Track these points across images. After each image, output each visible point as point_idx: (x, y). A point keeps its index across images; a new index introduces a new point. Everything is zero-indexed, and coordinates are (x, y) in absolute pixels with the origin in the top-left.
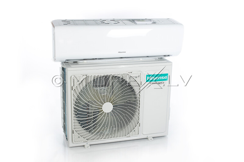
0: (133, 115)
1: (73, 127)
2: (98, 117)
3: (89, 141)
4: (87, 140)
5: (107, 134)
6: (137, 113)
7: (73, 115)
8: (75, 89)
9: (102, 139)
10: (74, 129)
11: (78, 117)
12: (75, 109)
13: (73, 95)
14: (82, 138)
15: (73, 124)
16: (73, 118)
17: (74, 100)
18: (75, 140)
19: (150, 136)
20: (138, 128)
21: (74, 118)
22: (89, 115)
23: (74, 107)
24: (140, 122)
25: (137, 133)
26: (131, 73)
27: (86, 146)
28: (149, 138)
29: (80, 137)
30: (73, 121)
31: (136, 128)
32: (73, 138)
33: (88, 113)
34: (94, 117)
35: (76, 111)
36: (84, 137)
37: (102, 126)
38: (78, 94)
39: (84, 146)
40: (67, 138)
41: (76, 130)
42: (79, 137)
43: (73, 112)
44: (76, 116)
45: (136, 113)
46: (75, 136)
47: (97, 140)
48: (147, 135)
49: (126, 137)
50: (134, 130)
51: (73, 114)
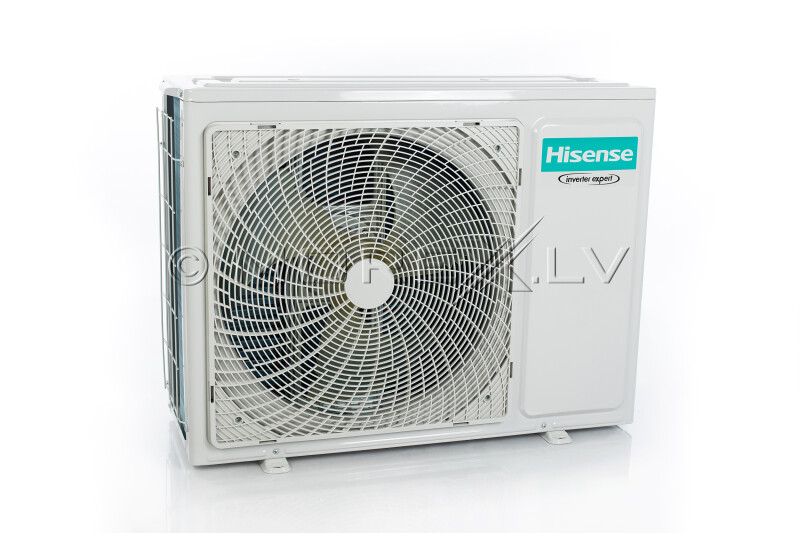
0: (483, 323)
1: (213, 371)
2: (325, 329)
3: (282, 439)
4: (273, 436)
5: (368, 412)
6: (500, 317)
7: (213, 316)
8: (221, 192)
9: (345, 433)
10: (217, 379)
11: (236, 326)
12: (221, 286)
13: (214, 217)
14: (251, 427)
15: (212, 357)
16: (212, 330)
17: (216, 244)
18: (221, 436)
19: (556, 426)
20: (504, 382)
21: (219, 331)
22: (283, 314)
23: (216, 275)
24: (512, 358)
25: (501, 408)
26: (473, 128)
27: (267, 463)
28: (550, 435)
29: (245, 418)
30: (212, 342)
31: (495, 384)
32: (213, 424)
33: (283, 305)
34: (306, 324)
35: (227, 296)
36: (261, 419)
37: (342, 368)
38: (238, 216)
39: (259, 463)
40: (182, 427)
41: (226, 385)
42: (239, 419)
43: (212, 301)
44: (228, 320)
45: (498, 316)
46: (221, 413)
47: (323, 436)
48: (541, 421)
49: (449, 424)
50: (486, 392)
51: (211, 309)
